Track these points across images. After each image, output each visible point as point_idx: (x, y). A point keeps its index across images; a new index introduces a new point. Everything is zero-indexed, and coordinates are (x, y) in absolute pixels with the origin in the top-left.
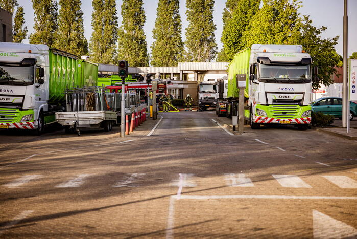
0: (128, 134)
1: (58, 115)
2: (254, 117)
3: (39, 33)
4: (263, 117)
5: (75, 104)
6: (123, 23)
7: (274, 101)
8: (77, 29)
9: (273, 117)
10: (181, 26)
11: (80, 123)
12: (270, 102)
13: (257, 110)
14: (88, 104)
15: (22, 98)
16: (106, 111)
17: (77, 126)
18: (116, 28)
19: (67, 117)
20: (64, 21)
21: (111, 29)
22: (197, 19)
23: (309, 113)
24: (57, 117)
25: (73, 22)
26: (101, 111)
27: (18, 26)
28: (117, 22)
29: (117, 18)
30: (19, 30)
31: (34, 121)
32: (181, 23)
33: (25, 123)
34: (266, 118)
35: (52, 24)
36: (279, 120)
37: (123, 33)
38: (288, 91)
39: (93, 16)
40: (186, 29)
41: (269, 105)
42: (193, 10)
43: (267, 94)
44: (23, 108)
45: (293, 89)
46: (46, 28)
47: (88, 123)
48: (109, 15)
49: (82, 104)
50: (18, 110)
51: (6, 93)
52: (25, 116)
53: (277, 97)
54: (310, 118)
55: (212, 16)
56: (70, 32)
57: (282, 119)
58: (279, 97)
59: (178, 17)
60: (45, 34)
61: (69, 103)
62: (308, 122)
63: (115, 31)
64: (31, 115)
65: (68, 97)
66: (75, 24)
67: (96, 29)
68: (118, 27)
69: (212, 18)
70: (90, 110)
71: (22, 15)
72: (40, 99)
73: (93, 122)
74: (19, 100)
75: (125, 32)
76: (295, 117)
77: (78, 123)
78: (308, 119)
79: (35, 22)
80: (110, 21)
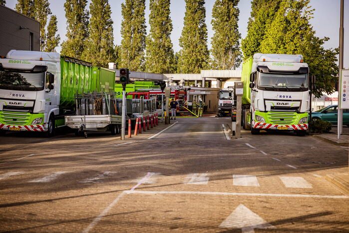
0: (131, 137)
1: (67, 119)
2: (253, 122)
3: (71, 41)
4: (262, 123)
5: (84, 108)
6: (151, 31)
7: (272, 108)
8: (107, 37)
9: (271, 123)
10: (207, 34)
11: (88, 126)
12: (268, 109)
13: (256, 116)
14: (96, 109)
15: (33, 102)
16: (113, 116)
17: (84, 129)
18: (144, 37)
19: (75, 121)
20: (94, 30)
21: (140, 37)
22: (223, 28)
23: (307, 120)
24: (66, 121)
25: (103, 30)
26: (107, 115)
27: (51, 34)
28: (145, 30)
29: (146, 27)
30: (52, 38)
31: (45, 124)
32: (207, 32)
33: (35, 126)
34: (265, 124)
35: (84, 33)
36: (276, 126)
37: (151, 41)
38: (285, 98)
39: (122, 25)
40: (212, 38)
41: (267, 112)
42: (219, 20)
43: (266, 101)
44: (34, 112)
45: (290, 97)
46: (78, 36)
47: (95, 126)
48: (138, 24)
49: (91, 108)
50: (29, 114)
51: (18, 98)
52: (35, 119)
53: (275, 104)
54: (307, 124)
55: (237, 25)
56: (100, 40)
57: (280, 126)
58: (277, 104)
59: (204, 26)
60: (76, 42)
61: (78, 108)
62: (305, 128)
63: (143, 39)
64: (41, 118)
65: (78, 101)
66: (105, 33)
67: (125, 37)
68: (146, 35)
69: (238, 27)
70: (98, 114)
71: (55, 24)
72: (50, 104)
73: (99, 126)
74: (30, 104)
75: (153, 40)
76: (292, 124)
77: (85, 126)
78: (305, 126)
79: (67, 31)
80: (139, 29)
